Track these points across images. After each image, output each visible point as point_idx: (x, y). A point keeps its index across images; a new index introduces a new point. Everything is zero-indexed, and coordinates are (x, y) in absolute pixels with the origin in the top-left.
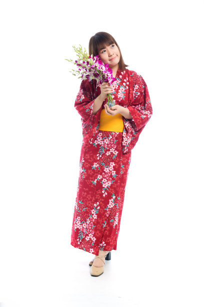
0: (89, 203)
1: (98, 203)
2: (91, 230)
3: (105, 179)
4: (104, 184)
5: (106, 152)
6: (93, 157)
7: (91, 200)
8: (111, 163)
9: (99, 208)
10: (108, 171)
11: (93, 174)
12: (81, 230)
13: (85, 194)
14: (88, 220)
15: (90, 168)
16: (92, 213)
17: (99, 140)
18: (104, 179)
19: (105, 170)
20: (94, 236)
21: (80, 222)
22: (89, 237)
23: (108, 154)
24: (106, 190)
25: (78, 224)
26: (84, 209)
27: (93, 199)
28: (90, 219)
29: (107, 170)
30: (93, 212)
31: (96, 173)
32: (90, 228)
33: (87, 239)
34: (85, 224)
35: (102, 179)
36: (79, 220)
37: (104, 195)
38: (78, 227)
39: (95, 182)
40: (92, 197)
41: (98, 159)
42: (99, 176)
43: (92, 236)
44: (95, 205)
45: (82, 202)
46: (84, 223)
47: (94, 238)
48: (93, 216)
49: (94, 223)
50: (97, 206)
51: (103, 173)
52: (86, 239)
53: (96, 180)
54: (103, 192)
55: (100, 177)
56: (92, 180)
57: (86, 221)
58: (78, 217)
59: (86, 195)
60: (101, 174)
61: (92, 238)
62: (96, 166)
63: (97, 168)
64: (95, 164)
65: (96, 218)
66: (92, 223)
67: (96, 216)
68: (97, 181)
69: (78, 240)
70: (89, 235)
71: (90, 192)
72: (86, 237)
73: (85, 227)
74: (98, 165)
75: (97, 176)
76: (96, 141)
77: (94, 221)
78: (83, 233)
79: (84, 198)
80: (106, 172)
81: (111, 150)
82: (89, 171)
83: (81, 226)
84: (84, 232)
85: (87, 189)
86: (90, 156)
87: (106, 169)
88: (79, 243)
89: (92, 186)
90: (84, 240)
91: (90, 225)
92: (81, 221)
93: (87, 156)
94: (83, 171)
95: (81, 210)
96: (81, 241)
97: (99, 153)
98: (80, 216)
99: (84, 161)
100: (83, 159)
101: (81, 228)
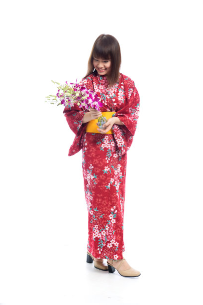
0: (106, 209)
1: (115, 207)
2: (112, 236)
4: (117, 187)
5: (113, 155)
6: (102, 161)
7: (107, 205)
8: (118, 165)
9: (116, 211)
11: (106, 179)
12: (101, 238)
13: (100, 200)
14: (107, 226)
15: (102, 173)
16: (110, 218)
17: (106, 144)
18: (116, 182)
20: (116, 240)
21: (98, 231)
22: (111, 244)
25: (96, 233)
26: (101, 216)
27: (110, 204)
28: (109, 225)
29: (116, 172)
30: (111, 217)
31: (109, 176)
32: (111, 234)
33: (110, 246)
34: (104, 231)
35: (114, 182)
36: (97, 228)
37: (118, 198)
38: (97, 236)
39: (109, 186)
40: (108, 202)
41: (108, 162)
42: (112, 179)
43: (114, 241)
44: (112, 209)
45: (98, 209)
47: (116, 242)
48: (112, 221)
49: (113, 228)
50: (115, 210)
52: (108, 246)
53: (109, 184)
54: (117, 194)
55: (112, 180)
56: (105, 185)
57: (104, 228)
58: (95, 226)
59: (101, 201)
60: (113, 177)
61: (115, 244)
62: (108, 170)
63: (108, 172)
64: (106, 168)
65: (114, 222)
66: (112, 228)
67: (115, 220)
68: (111, 185)
69: (98, 249)
70: (111, 241)
71: (105, 197)
72: (107, 244)
73: (104, 235)
74: (109, 169)
75: (110, 180)
76: (103, 145)
77: (113, 226)
78: (103, 241)
79: (99, 205)
80: (116, 174)
82: (101, 176)
83: (100, 234)
84: (104, 239)
85: (101, 195)
86: (99, 161)
88: (100, 253)
89: (106, 191)
90: (105, 248)
91: (110, 231)
92: (99, 229)
93: (96, 162)
94: (93, 177)
95: (98, 218)
96: (102, 250)
97: (108, 157)
98: (97, 224)
99: (93, 167)
100: (91, 165)
101: (100, 236)
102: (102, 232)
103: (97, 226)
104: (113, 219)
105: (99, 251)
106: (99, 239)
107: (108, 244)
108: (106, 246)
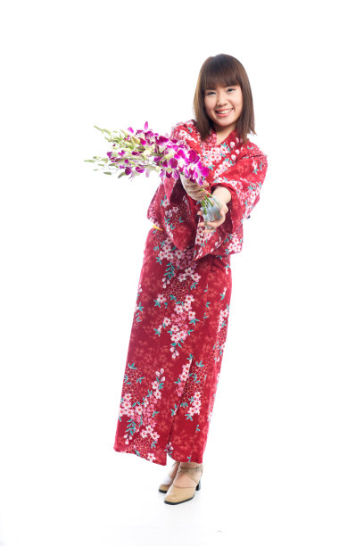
0: (148, 370)
1: (162, 370)
2: (149, 420)
3: (176, 327)
4: (174, 336)
5: (177, 275)
6: (155, 282)
7: (151, 363)
8: (187, 297)
9: (164, 379)
10: (182, 311)
11: (156, 316)
12: (132, 418)
13: (142, 351)
14: (146, 399)
15: (152, 303)
16: (154, 388)
17: (166, 251)
18: (174, 327)
19: (176, 309)
20: (156, 430)
21: (129, 404)
22: (146, 432)
23: (182, 279)
24: (177, 347)
25: (127, 408)
26: (139, 380)
27: (155, 362)
28: (149, 400)
29: (179, 309)
30: (155, 385)
31: (162, 313)
32: (149, 415)
33: (144, 435)
34: (140, 407)
35: (170, 326)
36: (128, 399)
37: (174, 357)
38: (127, 413)
39: (159, 330)
40: (153, 357)
41: (165, 287)
42: (166, 319)
43: (152, 430)
44: (157, 373)
45: (135, 366)
46: (137, 405)
47: (156, 434)
48: (155, 394)
49: (156, 406)
50: (161, 376)
51: (173, 316)
52: (142, 434)
53: (161, 327)
54: (172, 350)
55: (167, 322)
56: (154, 326)
57: (142, 401)
59: (144, 354)
60: (169, 316)
61: (152, 435)
62: (162, 301)
63: (162, 304)
64: (160, 296)
65: (159, 397)
66: (152, 406)
67: (160, 394)
68: (162, 329)
69: (125, 437)
70: (147, 428)
71: (151, 349)
72: (141, 431)
73: (140, 413)
74: (164, 299)
75: (163, 319)
76: (161, 252)
77: (155, 402)
78: (136, 423)
79: (138, 359)
80: (178, 312)
81: (186, 271)
82: (150, 310)
83: (132, 411)
84: (138, 421)
85: (145, 343)
86: (152, 282)
87: (177, 307)
88: (127, 443)
89: (154, 338)
90: (137, 435)
91: (148, 410)
92: (132, 402)
93: (147, 282)
94: (138, 308)
95: (133, 382)
96: (131, 438)
97: (167, 277)
98: (131, 392)
99: (141, 290)
100: (140, 286)
101: (133, 414)
102: (137, 408)
103: (130, 395)
104: (157, 391)
105: (125, 439)
106: (129, 418)
107: (143, 431)
108: (139, 433)
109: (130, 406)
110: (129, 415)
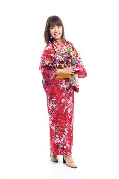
0: (63, 125)
1: (68, 123)
3: (69, 108)
4: (69, 111)
5: (67, 91)
6: (61, 95)
7: (64, 122)
8: (70, 97)
9: (68, 126)
10: (70, 102)
11: (63, 106)
13: (60, 119)
14: (64, 135)
15: (61, 103)
17: (64, 85)
18: (68, 108)
19: (68, 102)
20: (69, 144)
23: (69, 92)
25: (58, 140)
26: (61, 129)
29: (69, 102)
30: (66, 129)
33: (65, 147)
35: (67, 108)
36: (58, 137)
37: (69, 118)
38: (58, 142)
39: (65, 111)
40: (64, 120)
41: (64, 96)
42: (66, 106)
44: (66, 125)
45: (58, 125)
46: (61, 138)
51: (67, 104)
52: (64, 147)
53: (65, 109)
54: (69, 116)
55: (66, 107)
56: (63, 110)
57: (62, 136)
58: (57, 136)
59: (61, 120)
60: (67, 105)
61: (68, 146)
62: (64, 101)
63: (64, 102)
64: (63, 99)
67: (67, 131)
69: (59, 150)
70: (66, 144)
71: (63, 118)
72: (64, 146)
73: (62, 141)
75: (65, 107)
76: (62, 85)
77: (67, 135)
79: (59, 122)
80: (69, 103)
81: (70, 89)
82: (60, 105)
83: (60, 141)
85: (60, 116)
86: (59, 95)
87: (68, 101)
89: (63, 114)
93: (57, 96)
94: (55, 106)
95: (58, 131)
97: (64, 93)
98: (58, 134)
99: (55, 99)
100: (54, 98)
101: (60, 142)
103: (58, 135)
105: (59, 151)
106: (59, 143)
108: (63, 147)
109: (59, 139)
110: (59, 142)
